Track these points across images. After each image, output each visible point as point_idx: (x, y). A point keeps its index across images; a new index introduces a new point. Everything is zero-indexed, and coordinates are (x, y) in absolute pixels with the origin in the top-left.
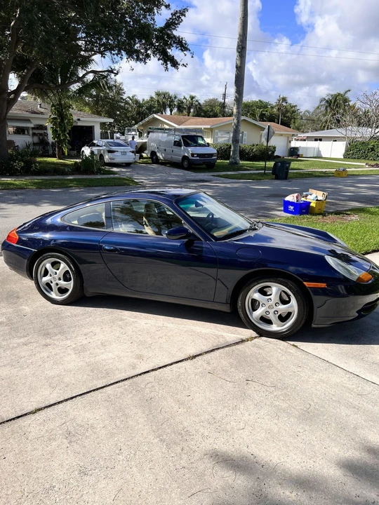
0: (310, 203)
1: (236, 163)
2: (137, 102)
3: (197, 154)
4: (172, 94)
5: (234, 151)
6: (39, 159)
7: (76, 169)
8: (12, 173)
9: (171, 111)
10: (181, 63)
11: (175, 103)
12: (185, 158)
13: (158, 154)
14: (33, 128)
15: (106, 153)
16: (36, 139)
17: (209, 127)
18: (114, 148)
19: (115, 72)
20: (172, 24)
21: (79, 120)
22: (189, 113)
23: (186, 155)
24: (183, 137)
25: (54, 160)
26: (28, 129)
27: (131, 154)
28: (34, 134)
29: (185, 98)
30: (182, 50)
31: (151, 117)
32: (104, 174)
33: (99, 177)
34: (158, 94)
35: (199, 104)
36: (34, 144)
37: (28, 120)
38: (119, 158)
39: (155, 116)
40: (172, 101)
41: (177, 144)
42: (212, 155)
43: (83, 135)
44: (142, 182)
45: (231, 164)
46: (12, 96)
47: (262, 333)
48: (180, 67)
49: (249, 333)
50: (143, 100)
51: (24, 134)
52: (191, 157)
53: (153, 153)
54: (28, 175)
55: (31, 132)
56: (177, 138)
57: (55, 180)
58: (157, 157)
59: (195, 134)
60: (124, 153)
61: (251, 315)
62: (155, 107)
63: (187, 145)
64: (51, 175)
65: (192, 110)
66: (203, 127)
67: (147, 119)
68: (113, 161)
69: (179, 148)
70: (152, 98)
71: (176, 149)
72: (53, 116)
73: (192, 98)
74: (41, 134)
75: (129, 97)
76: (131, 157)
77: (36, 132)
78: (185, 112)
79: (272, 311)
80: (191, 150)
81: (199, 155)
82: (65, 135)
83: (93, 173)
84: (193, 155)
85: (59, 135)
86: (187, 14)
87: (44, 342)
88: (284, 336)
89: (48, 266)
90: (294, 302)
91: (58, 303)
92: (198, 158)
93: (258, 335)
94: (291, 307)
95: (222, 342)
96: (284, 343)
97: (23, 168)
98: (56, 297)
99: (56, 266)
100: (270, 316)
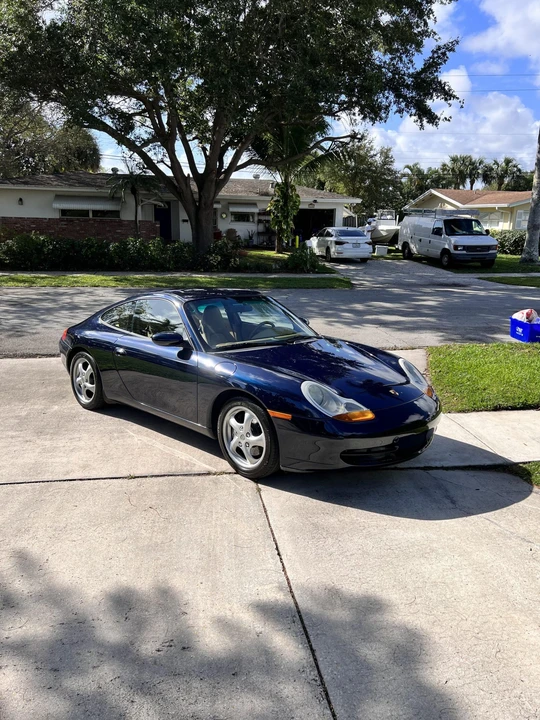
1: (532, 261)
2: (419, 173)
3: (464, 246)
4: (475, 157)
5: (530, 241)
6: (254, 253)
7: (285, 266)
8: (208, 268)
9: (472, 183)
10: (442, 117)
11: (480, 171)
12: (445, 251)
13: (412, 246)
14: (259, 214)
15: (333, 244)
16: (261, 228)
17: (506, 205)
18: (343, 238)
19: (359, 136)
20: (433, 65)
21: (315, 201)
22: (501, 184)
23: (447, 247)
25: (273, 254)
26: (253, 214)
27: (368, 246)
28: (260, 221)
29: (496, 163)
30: (446, 100)
31: (427, 193)
32: (317, 273)
33: (311, 276)
34: (454, 160)
35: (519, 170)
36: (259, 234)
37: (253, 204)
38: (348, 252)
39: (434, 192)
40: (476, 168)
41: (437, 232)
42: (489, 248)
43: (318, 221)
44: (361, 284)
45: (523, 261)
46: (222, 176)
48: (441, 122)
50: (430, 169)
51: (248, 221)
52: (452, 251)
53: (406, 245)
54: (225, 272)
55: (256, 219)
56: (440, 225)
57: (248, 278)
58: (410, 250)
59: (468, 217)
60: (357, 245)
61: (229, 443)
62: (444, 179)
63: (451, 233)
64: (252, 273)
65: (506, 181)
66: (497, 206)
67: (421, 197)
68: (341, 256)
69: (438, 237)
70: (444, 165)
71: (435, 240)
72: (276, 198)
73: (508, 162)
74: (268, 221)
75: (408, 167)
76: (365, 250)
77: (262, 218)
78: (495, 184)
80: (454, 240)
81: (466, 248)
82: (288, 222)
83: (302, 271)
84: (456, 247)
85: (280, 222)
86: (456, 48)
87: (28, 439)
88: (257, 476)
89: (80, 365)
90: (263, 434)
91: (85, 407)
92: (465, 252)
93: (234, 471)
94: (261, 440)
95: (185, 470)
96: (252, 484)
97: (219, 263)
98: (85, 400)
99: (85, 366)
100: (243, 448)
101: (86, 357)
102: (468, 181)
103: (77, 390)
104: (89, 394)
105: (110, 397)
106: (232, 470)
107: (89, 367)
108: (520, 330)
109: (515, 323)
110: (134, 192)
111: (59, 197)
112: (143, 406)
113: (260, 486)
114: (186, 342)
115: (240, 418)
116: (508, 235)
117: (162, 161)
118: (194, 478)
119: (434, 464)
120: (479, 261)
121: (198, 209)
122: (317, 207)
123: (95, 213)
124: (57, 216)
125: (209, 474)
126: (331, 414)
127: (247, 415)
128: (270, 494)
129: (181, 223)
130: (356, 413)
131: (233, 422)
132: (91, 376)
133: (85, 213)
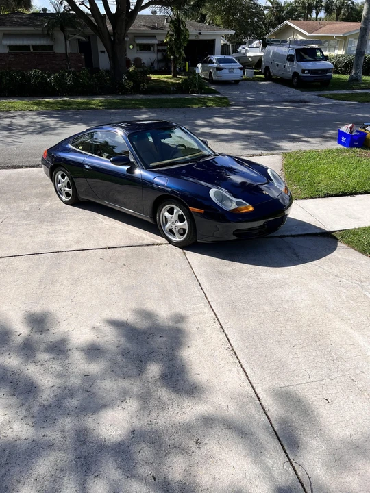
0: (366, 134)
1: (357, 80)
2: (278, 5)
3: (309, 70)
5: (356, 66)
6: (154, 77)
7: (180, 88)
8: (124, 92)
9: (317, 14)
11: (323, 4)
12: (295, 74)
13: (271, 70)
14: (158, 45)
15: (215, 70)
16: (160, 56)
17: (341, 35)
18: (222, 65)
21: (200, 33)
22: (338, 15)
23: (297, 71)
24: (297, 50)
26: (153, 45)
27: (240, 71)
28: (159, 51)
31: (283, 24)
32: (204, 94)
36: (159, 61)
37: (153, 37)
38: (225, 76)
39: (288, 23)
40: (321, 1)
41: (290, 58)
42: (327, 71)
43: (202, 49)
45: (351, 79)
47: (170, 242)
49: (163, 240)
50: (286, 3)
51: (150, 50)
52: (301, 74)
53: (267, 69)
54: (137, 94)
55: (156, 49)
56: (293, 52)
58: (270, 73)
59: (314, 46)
60: (232, 70)
61: (164, 227)
62: (296, 10)
63: (301, 59)
64: (156, 94)
65: (343, 12)
66: (334, 35)
67: (279, 27)
68: (219, 79)
69: (291, 62)
71: (288, 64)
72: (170, 33)
74: (165, 51)
76: (238, 74)
77: (160, 48)
79: (174, 226)
80: (302, 65)
81: (311, 71)
82: (180, 52)
83: (193, 92)
84: (303, 71)
85: (175, 52)
87: (37, 225)
88: (183, 246)
89: (60, 176)
90: (186, 222)
91: (65, 203)
92: (309, 75)
93: (168, 242)
94: (185, 225)
95: (139, 243)
96: (180, 250)
97: (132, 87)
98: (64, 198)
99: (63, 177)
100: (174, 230)
101: (63, 171)
102: (314, 11)
103: (59, 192)
104: (68, 195)
105: (82, 197)
106: (167, 242)
107: (66, 177)
108: (344, 139)
109: (341, 134)
110: (63, 30)
111: (7, 35)
112: (106, 203)
113: (185, 251)
114: (132, 162)
115: (171, 211)
116: (341, 59)
117: (83, 4)
118: (145, 248)
119: (286, 234)
120: (319, 82)
121: (113, 43)
122: (201, 38)
123: (35, 47)
124: (6, 51)
125: (153, 245)
126: (228, 209)
127: (175, 211)
128: (191, 255)
129: (99, 53)
130: (242, 207)
131: (167, 214)
132: (68, 183)
133: (27, 48)
